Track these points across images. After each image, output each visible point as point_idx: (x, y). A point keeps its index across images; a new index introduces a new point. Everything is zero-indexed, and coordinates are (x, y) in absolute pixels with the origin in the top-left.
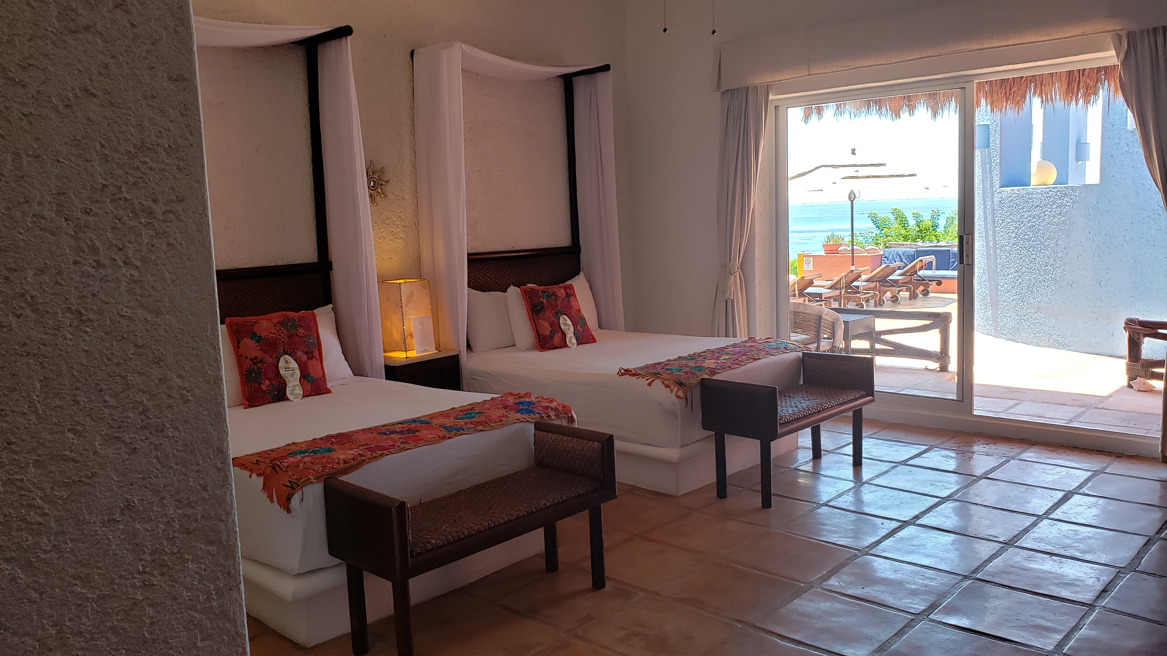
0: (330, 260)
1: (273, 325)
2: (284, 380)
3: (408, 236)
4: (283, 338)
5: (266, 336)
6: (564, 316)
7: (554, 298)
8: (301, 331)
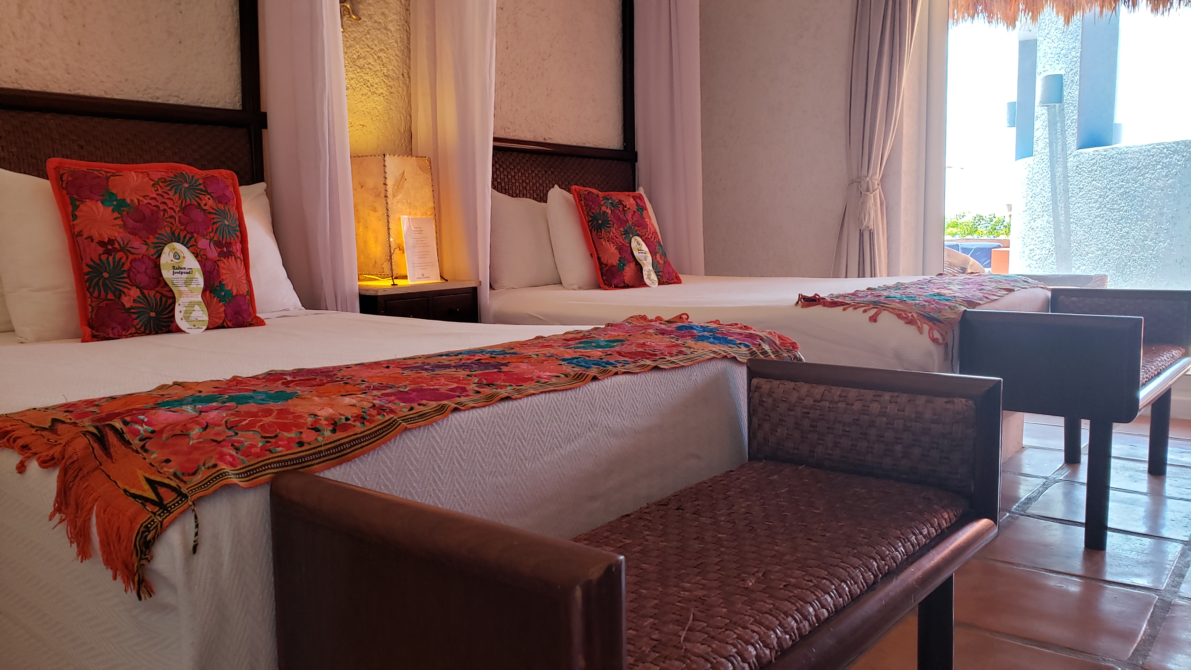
0: (263, 110)
1: (152, 183)
2: (171, 291)
3: (391, 93)
4: (171, 208)
5: (136, 201)
6: (637, 237)
7: (621, 209)
8: (208, 202)
